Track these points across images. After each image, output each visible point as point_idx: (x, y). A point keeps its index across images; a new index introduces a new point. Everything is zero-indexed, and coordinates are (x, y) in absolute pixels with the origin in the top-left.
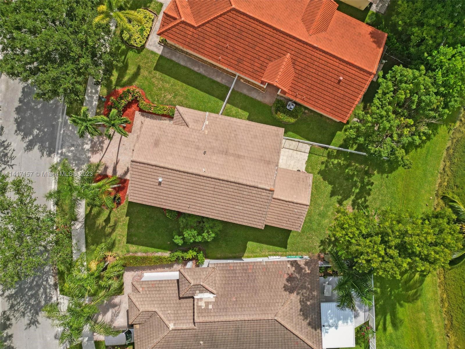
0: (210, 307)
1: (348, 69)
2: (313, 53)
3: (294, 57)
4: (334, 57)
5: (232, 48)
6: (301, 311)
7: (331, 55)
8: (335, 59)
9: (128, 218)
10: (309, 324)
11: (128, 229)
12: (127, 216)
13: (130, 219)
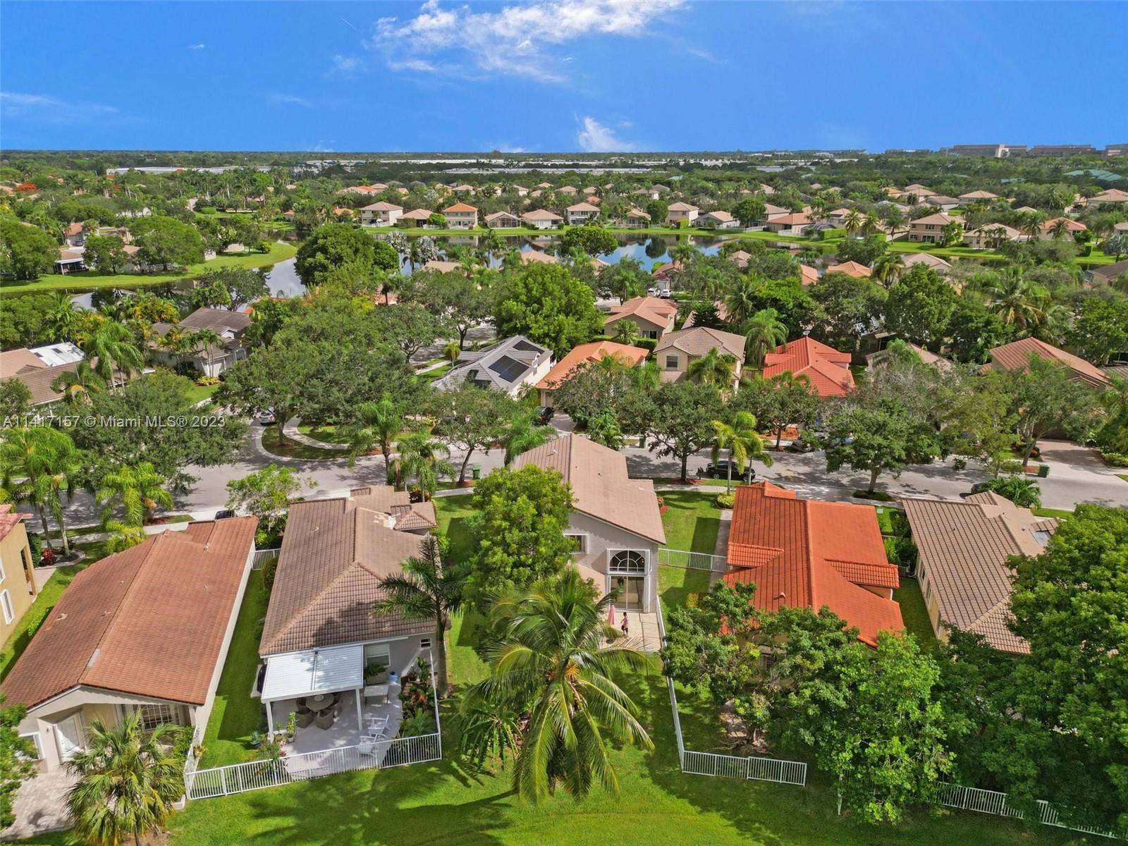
10: (330, 622)
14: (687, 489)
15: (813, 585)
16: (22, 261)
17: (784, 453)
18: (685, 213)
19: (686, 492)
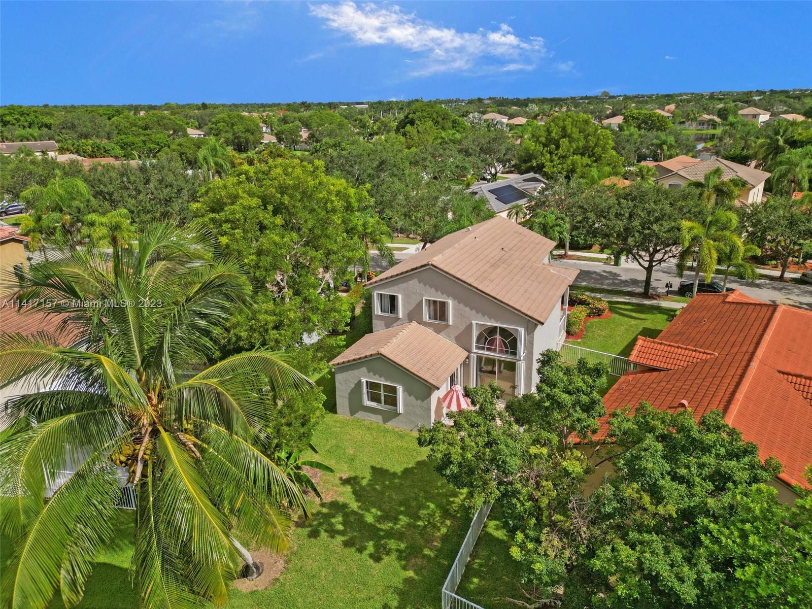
14: (647, 302)
15: (740, 396)
16: (238, 138)
17: (790, 284)
18: (755, 116)
19: (644, 305)
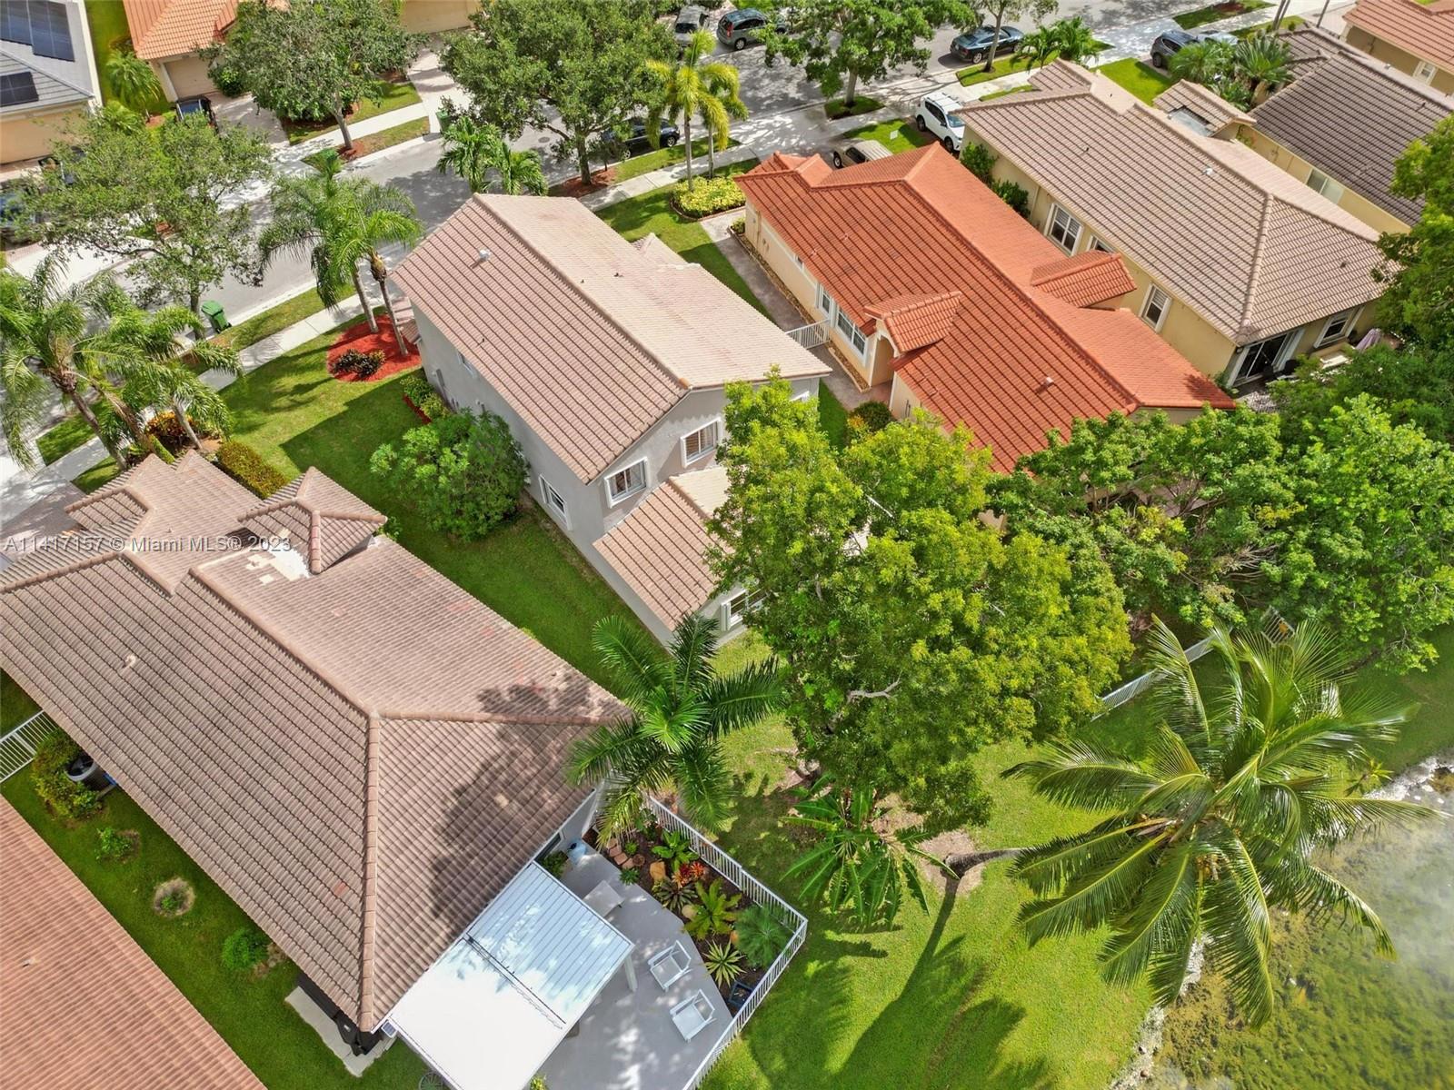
0: (266, 579)
1: (1078, 371)
2: (1013, 309)
3: (967, 303)
4: (1060, 332)
5: (849, 245)
6: (459, 792)
7: (1054, 326)
8: (1057, 339)
9: (345, 408)
10: (439, 866)
11: (317, 427)
12: (346, 404)
13: (344, 413)
14: (607, 198)
15: (1083, 345)
19: (612, 207)
